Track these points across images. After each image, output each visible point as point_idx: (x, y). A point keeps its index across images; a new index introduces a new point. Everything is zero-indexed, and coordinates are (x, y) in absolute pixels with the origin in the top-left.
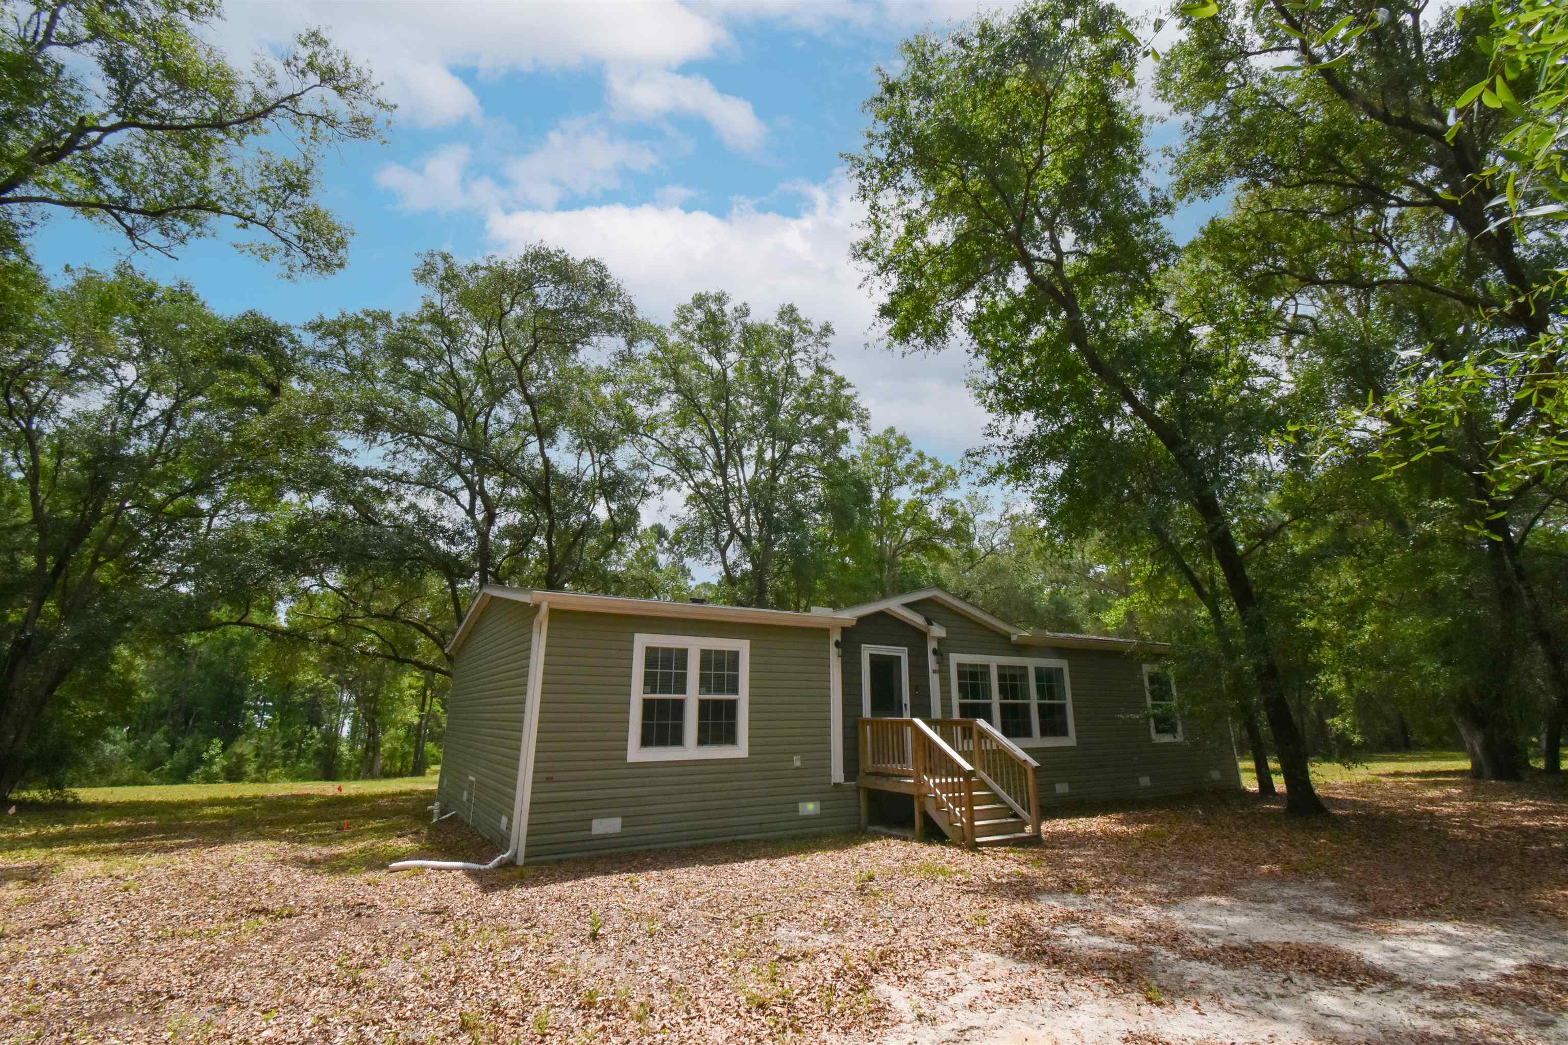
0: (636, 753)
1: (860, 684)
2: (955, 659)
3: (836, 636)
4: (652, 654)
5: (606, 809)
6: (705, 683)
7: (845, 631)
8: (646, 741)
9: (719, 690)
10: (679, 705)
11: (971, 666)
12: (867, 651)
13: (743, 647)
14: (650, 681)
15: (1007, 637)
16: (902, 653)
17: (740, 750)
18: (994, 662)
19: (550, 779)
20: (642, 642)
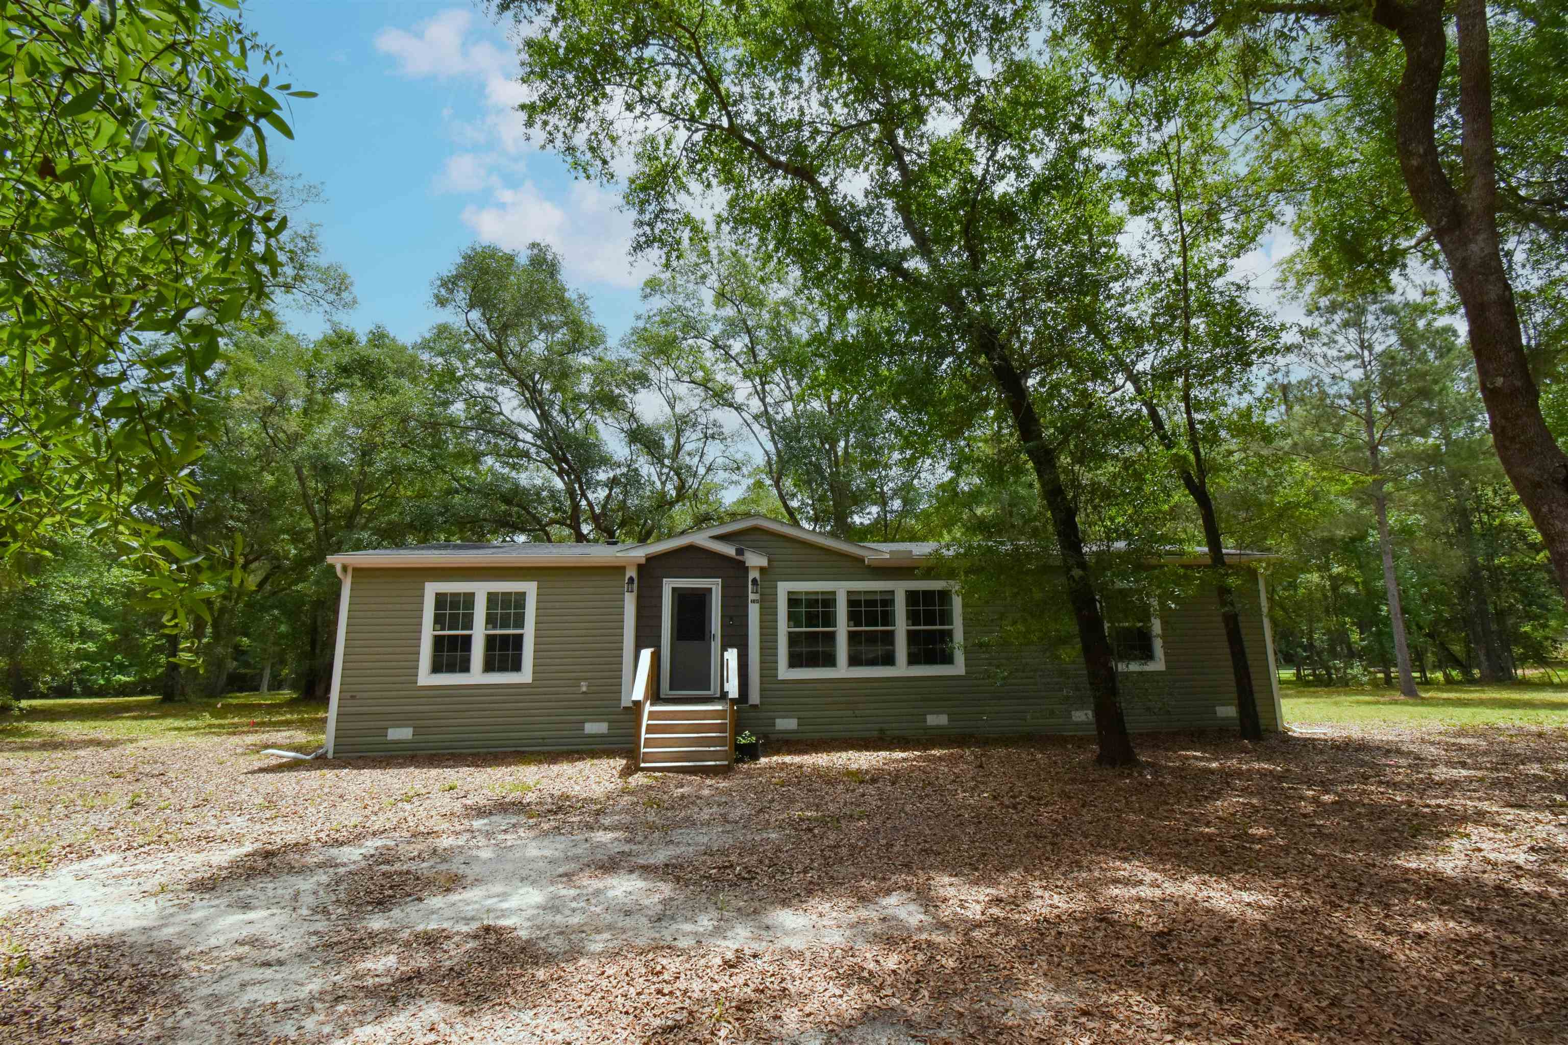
0: (426, 677)
1: (660, 617)
2: (784, 588)
3: (632, 573)
4: (441, 600)
5: (400, 720)
6: (491, 620)
7: (640, 567)
8: (437, 668)
9: (505, 626)
10: (467, 640)
11: (807, 593)
12: (668, 586)
13: (530, 589)
14: (439, 620)
15: (860, 560)
16: (715, 586)
17: (525, 676)
18: (841, 589)
19: (353, 697)
20: (432, 589)
